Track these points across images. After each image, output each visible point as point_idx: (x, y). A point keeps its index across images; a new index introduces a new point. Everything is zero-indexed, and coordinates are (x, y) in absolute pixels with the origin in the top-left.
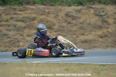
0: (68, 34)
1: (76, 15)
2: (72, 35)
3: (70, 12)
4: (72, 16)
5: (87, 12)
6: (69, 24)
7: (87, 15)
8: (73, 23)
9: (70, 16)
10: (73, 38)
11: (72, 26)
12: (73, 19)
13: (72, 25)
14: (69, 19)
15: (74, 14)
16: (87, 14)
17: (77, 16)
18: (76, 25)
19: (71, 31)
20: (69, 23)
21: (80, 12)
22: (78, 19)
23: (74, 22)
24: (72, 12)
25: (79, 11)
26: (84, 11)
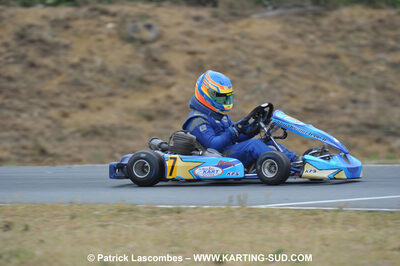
0: (31, 103)
1: (55, 36)
2: (44, 107)
3: (31, 26)
4: (42, 41)
5: (92, 28)
6: (33, 70)
7: (93, 38)
8: (46, 67)
9: (32, 42)
10: (50, 118)
11: (42, 78)
12: (45, 53)
13: (42, 72)
14: (32, 53)
15: (47, 35)
16: (92, 33)
17: (56, 40)
18: (56, 72)
19: (39, 93)
20: (32, 65)
21: (67, 27)
22: (62, 51)
23: (47, 61)
24: (41, 28)
25: (64, 25)
26: (80, 25)
